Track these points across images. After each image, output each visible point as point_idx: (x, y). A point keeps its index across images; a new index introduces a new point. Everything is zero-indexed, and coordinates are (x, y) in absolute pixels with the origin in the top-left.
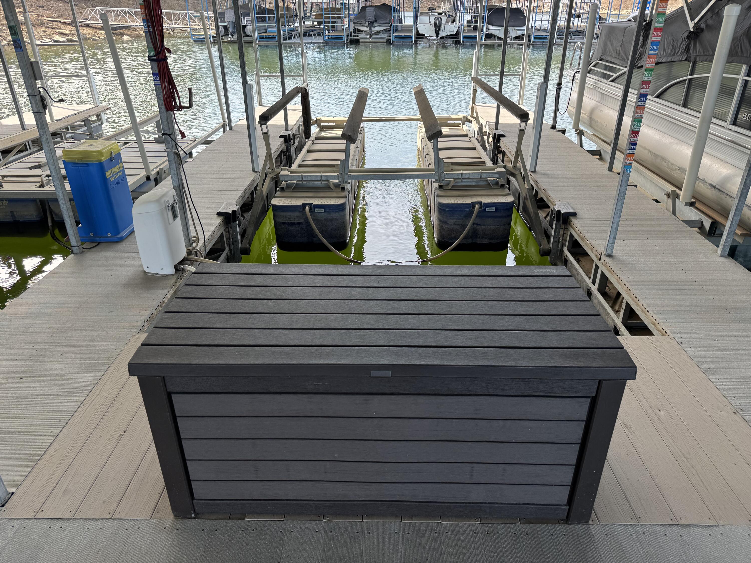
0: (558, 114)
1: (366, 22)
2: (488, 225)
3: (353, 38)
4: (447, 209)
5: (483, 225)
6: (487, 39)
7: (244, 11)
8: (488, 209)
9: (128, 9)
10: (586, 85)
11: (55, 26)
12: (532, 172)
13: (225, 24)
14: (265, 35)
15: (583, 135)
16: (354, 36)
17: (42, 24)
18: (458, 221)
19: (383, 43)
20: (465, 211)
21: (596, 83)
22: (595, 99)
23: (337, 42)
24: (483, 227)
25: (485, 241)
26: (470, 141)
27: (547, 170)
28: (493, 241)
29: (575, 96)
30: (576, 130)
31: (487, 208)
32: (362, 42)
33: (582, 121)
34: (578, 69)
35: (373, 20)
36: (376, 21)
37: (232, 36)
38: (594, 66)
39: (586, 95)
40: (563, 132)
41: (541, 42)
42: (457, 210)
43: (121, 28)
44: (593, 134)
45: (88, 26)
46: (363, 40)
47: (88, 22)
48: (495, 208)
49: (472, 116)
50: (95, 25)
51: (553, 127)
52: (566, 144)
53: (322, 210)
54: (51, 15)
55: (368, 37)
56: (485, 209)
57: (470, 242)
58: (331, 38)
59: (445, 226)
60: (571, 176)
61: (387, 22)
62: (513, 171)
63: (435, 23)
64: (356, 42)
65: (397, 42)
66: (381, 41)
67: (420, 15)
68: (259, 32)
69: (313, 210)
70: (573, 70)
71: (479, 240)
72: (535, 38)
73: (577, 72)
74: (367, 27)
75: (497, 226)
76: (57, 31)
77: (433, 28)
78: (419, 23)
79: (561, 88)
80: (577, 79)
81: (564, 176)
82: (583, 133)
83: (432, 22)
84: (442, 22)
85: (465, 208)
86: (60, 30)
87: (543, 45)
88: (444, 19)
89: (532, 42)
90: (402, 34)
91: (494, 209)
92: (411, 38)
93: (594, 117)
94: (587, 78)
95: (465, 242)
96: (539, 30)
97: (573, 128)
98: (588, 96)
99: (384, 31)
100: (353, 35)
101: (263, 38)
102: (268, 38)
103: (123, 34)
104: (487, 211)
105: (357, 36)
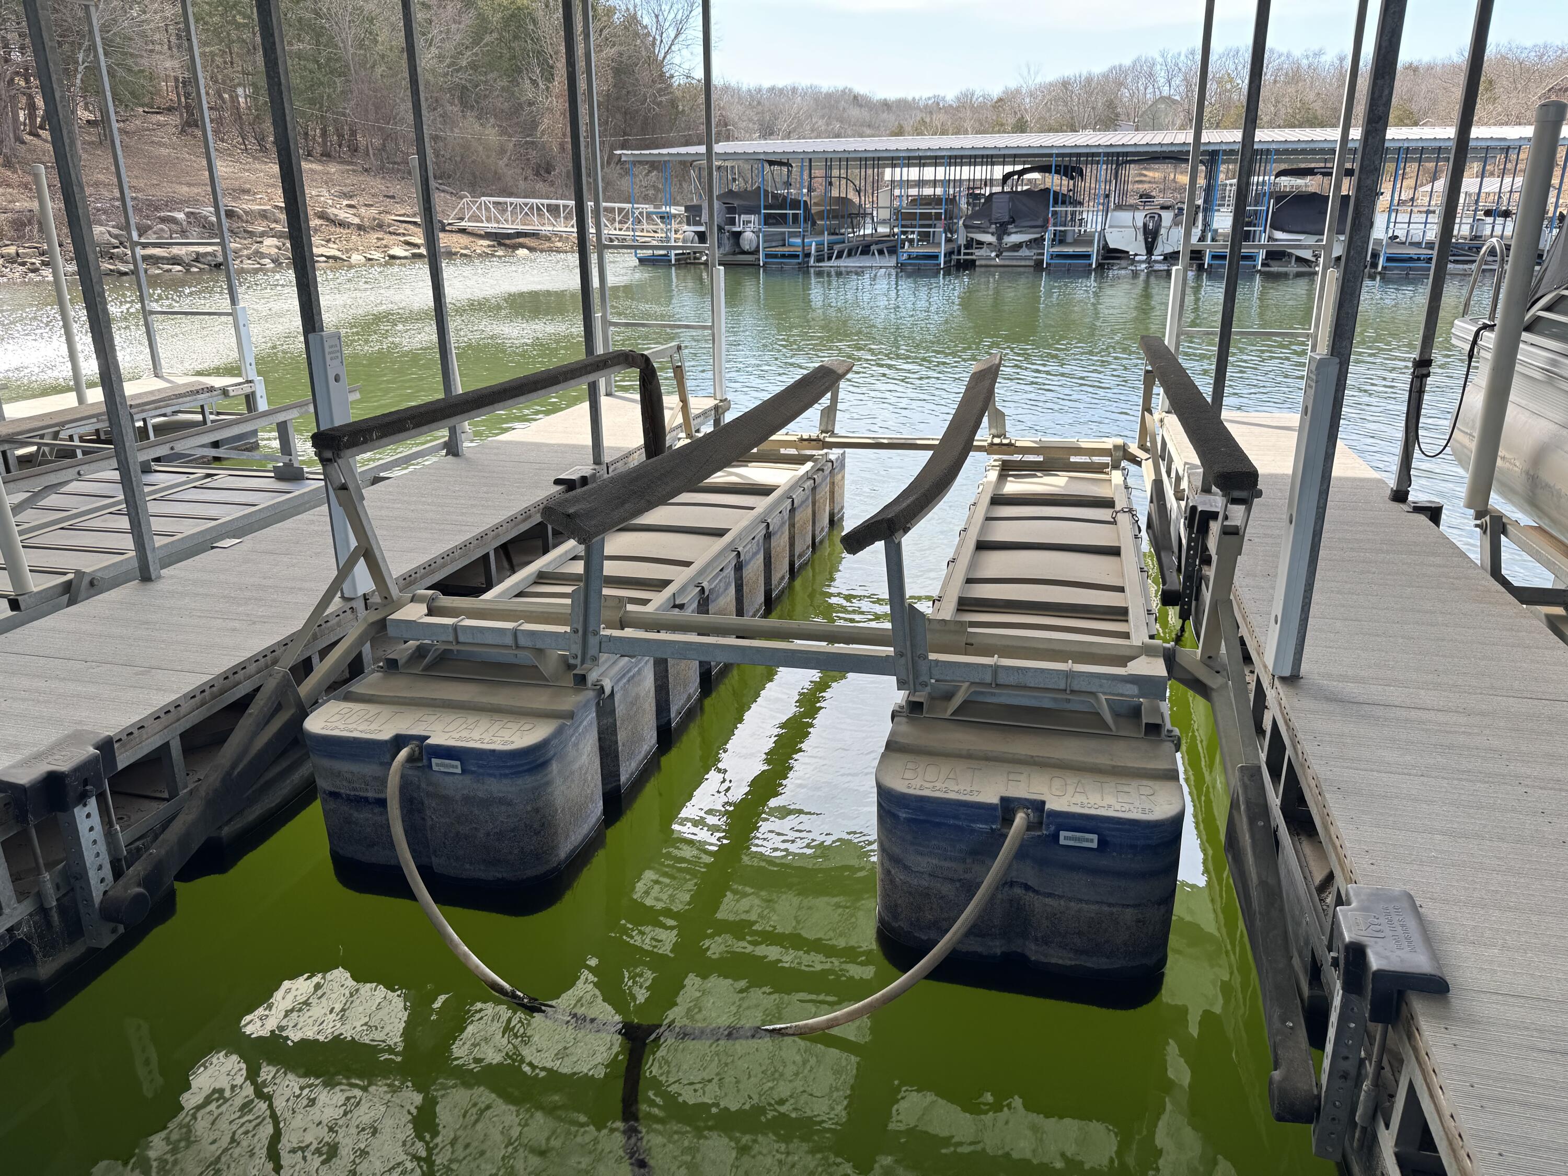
0: (1417, 454)
1: (991, 224)
2: (1070, 899)
3: (962, 257)
4: (903, 815)
5: (1050, 895)
6: (1271, 262)
7: (742, 203)
8: (1065, 838)
9: (537, 201)
10: (1518, 368)
11: (402, 231)
12: (1283, 679)
13: (702, 229)
14: (780, 250)
15: (1504, 531)
16: (965, 254)
17: (380, 226)
18: (946, 864)
19: (1027, 269)
20: (973, 831)
21: (1554, 363)
22: (1550, 415)
23: (925, 265)
24: (1048, 901)
25: (1058, 957)
26: (1114, 522)
27: (1344, 678)
28: (1091, 963)
29: (1476, 399)
30: (1479, 515)
31: (1063, 834)
32: (981, 266)
33: (1498, 481)
34: (1492, 317)
35: (1006, 219)
36: (1013, 222)
38: (1548, 308)
39: (1518, 400)
40: (1434, 514)
41: (1402, 269)
42: (939, 825)
43: (519, 235)
44: (1540, 529)
45: (463, 231)
46: (983, 262)
47: (463, 223)
48: (1095, 837)
49: (1142, 447)
50: (476, 231)
51: (1400, 496)
52: (1438, 560)
53: (455, 767)
54: (403, 212)
55: (993, 254)
56: (1056, 837)
57: (998, 951)
58: (918, 257)
59: (900, 876)
60: (1441, 717)
61: (1039, 223)
62: (1203, 674)
63: (1145, 225)
64: (968, 266)
65: (1056, 265)
66: (1023, 263)
67: (1114, 210)
68: (766, 245)
69: (425, 762)
70: (1474, 321)
71: (1033, 947)
72: (1389, 259)
73: (1485, 327)
74: (993, 234)
75: (1106, 908)
76: (402, 239)
77: (1141, 237)
78: (1110, 227)
79: (1428, 375)
80: (1487, 349)
81: (1414, 714)
82: (1504, 525)
83: (1140, 224)
84: (1163, 224)
85: (974, 821)
86: (407, 238)
87: (1407, 274)
88: (1167, 217)
89: (1380, 269)
90: (1069, 250)
91: (1091, 841)
92: (1088, 257)
93: (1546, 476)
94: (1521, 345)
95: (975, 946)
96: (1404, 243)
97: (1469, 506)
98: (1523, 403)
99: (1030, 244)
100: (963, 251)
101: (775, 256)
102: (783, 256)
103: (523, 246)
104: (1062, 841)
105: (972, 254)
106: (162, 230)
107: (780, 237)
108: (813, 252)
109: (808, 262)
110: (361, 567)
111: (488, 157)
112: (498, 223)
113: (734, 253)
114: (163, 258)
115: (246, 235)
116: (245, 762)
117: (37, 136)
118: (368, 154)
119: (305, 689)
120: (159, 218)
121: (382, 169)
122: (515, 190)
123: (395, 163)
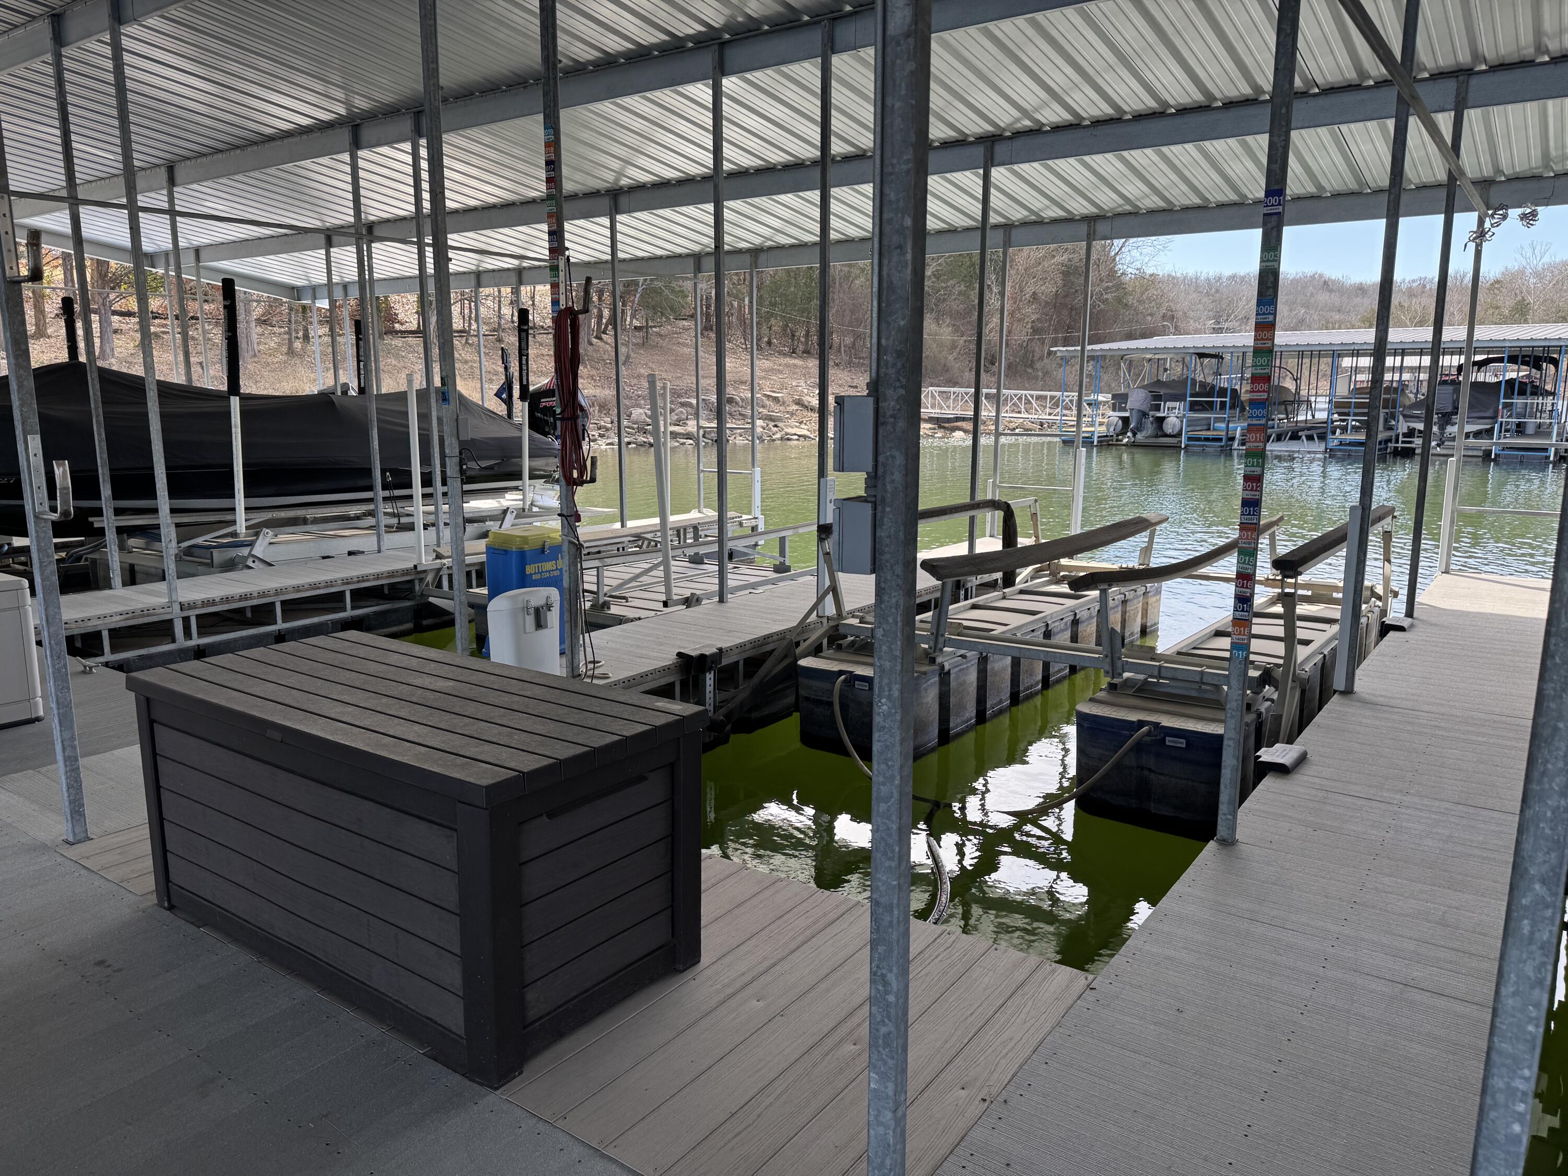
2: (1172, 777)
3: (1400, 445)
5: (1161, 774)
7: (1168, 391)
8: (1169, 741)
12: (1340, 692)
13: (1127, 414)
14: (1204, 434)
16: (1403, 442)
19: (1473, 459)
24: (1161, 777)
25: (1167, 811)
27: (1383, 696)
31: (1168, 739)
37: (1134, 434)
43: (958, 419)
48: (1184, 741)
53: (866, 686)
56: (1164, 740)
57: (1134, 804)
58: (1350, 444)
60: (1423, 714)
61: (1488, 414)
64: (1406, 453)
65: (1506, 457)
66: (1469, 453)
68: (1190, 429)
69: (852, 683)
71: (1153, 805)
75: (1190, 783)
81: (1406, 712)
90: (1527, 442)
91: (1182, 743)
92: (1549, 448)
95: (1122, 802)
99: (1476, 434)
100: (1401, 439)
101: (1199, 439)
102: (1207, 439)
103: (959, 429)
104: (1167, 743)
105: (1410, 442)
106: (682, 412)
107: (1205, 422)
108: (1237, 436)
109: (1231, 445)
110: (829, 598)
111: (940, 352)
112: (941, 408)
113: (1157, 436)
114: (680, 434)
115: (740, 417)
116: (769, 677)
117: (600, 339)
118: (839, 351)
119: (798, 651)
120: (680, 403)
121: (850, 363)
122: (960, 380)
123: (860, 358)
